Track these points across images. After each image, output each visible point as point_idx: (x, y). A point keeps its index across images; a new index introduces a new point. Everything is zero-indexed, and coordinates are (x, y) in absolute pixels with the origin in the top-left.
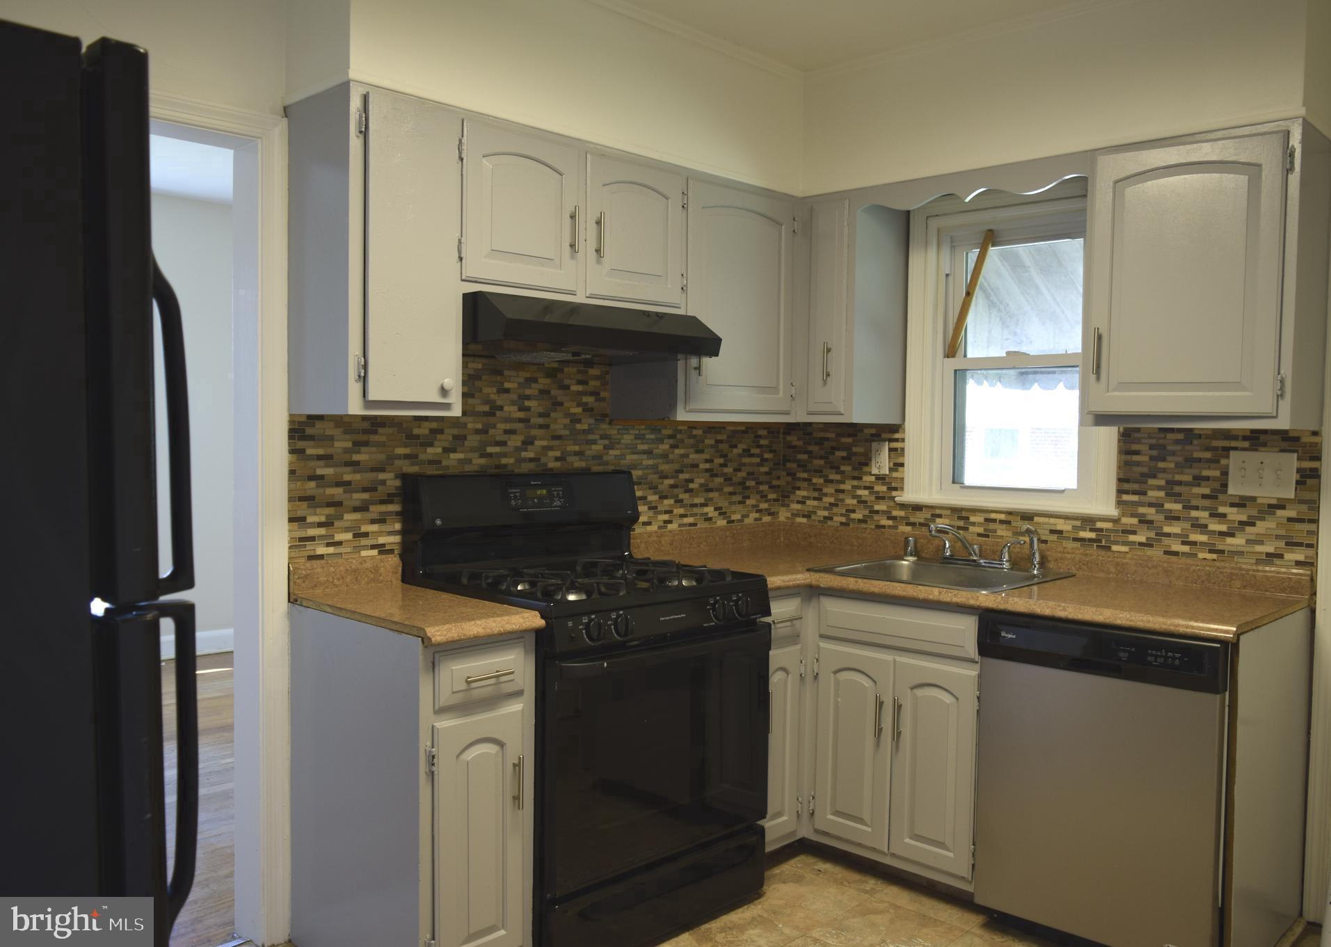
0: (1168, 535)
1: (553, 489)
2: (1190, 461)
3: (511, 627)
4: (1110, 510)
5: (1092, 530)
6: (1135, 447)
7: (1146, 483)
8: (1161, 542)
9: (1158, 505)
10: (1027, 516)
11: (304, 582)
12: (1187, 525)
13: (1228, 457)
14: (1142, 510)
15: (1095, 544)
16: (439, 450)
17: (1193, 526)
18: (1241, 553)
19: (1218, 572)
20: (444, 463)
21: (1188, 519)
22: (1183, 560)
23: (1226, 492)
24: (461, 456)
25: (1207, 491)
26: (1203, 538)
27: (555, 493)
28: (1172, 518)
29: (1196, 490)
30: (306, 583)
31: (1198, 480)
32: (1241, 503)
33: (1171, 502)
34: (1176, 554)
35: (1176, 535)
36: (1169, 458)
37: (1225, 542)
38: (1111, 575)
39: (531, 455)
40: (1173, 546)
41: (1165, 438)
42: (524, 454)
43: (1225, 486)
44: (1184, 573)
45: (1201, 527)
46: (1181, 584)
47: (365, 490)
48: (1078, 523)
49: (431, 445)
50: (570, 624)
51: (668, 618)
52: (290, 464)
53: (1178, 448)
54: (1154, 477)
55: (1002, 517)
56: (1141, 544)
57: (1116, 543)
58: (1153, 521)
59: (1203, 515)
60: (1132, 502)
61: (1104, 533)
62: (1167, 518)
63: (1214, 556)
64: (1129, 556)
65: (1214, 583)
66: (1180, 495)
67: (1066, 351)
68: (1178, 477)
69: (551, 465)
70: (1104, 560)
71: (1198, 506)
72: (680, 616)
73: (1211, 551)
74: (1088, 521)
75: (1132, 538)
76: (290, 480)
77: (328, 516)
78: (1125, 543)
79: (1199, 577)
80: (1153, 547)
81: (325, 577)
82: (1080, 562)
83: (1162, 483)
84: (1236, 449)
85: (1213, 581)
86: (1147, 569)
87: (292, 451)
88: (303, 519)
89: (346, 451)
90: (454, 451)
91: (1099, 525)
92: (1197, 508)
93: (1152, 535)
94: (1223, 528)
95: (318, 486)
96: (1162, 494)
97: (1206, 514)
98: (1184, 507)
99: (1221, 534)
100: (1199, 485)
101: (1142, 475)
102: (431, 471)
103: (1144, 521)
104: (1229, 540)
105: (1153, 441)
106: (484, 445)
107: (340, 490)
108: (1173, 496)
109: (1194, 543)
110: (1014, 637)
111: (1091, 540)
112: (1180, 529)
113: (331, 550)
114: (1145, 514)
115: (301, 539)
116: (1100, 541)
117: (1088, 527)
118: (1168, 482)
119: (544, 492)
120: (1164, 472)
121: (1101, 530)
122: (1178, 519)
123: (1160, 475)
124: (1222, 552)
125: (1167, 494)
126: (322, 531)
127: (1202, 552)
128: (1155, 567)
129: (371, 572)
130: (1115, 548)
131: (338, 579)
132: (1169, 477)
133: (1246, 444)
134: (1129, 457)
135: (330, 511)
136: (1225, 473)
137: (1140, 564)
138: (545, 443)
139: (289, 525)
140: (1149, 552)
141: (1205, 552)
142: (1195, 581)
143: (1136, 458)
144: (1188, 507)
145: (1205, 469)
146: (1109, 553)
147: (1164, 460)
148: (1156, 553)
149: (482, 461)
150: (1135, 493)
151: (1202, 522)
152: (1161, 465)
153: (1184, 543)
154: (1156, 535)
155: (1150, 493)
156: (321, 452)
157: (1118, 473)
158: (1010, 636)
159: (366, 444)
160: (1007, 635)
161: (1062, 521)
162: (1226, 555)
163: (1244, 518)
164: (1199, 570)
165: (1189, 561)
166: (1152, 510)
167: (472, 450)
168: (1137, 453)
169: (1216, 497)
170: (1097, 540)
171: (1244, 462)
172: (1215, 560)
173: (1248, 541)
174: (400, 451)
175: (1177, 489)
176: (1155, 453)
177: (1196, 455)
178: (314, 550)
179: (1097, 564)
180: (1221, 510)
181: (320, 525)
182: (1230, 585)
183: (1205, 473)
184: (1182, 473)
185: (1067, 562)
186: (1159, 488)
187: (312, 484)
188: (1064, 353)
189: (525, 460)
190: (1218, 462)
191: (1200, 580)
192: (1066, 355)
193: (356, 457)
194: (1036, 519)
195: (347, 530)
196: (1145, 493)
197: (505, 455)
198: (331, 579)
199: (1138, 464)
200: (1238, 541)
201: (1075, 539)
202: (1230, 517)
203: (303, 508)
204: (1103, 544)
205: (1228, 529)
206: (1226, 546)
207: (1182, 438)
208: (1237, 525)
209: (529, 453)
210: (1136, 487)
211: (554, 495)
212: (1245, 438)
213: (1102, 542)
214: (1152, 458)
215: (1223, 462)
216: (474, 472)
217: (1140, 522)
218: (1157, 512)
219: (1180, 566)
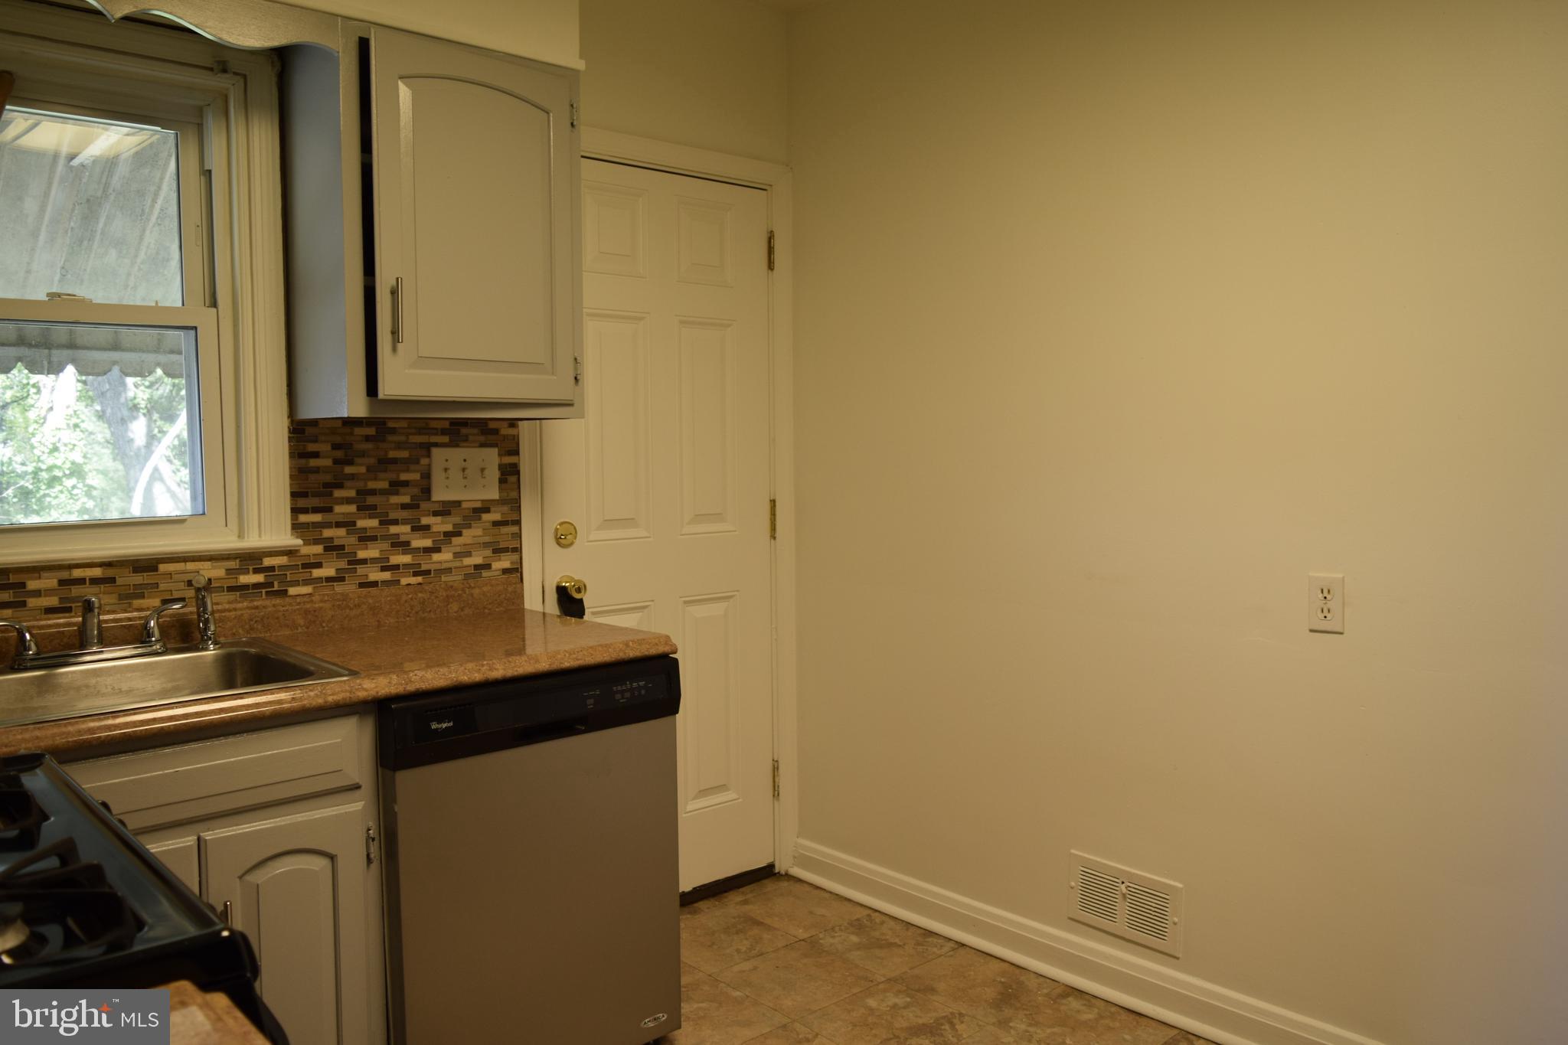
0: (364, 561)
2: (385, 463)
4: (286, 538)
5: (256, 571)
6: (312, 447)
7: (331, 494)
8: (356, 572)
9: (348, 524)
10: (146, 565)
12: (386, 546)
13: (429, 456)
14: (327, 533)
15: (264, 591)
17: (393, 545)
18: (449, 570)
19: (433, 598)
21: (385, 537)
22: (386, 591)
23: (429, 498)
25: (406, 499)
26: (406, 559)
28: (366, 538)
29: (395, 500)
31: (396, 486)
32: (446, 509)
33: (365, 518)
34: (374, 584)
35: (374, 560)
36: (358, 460)
37: (431, 559)
38: (300, 630)
40: (370, 575)
41: (352, 434)
43: (427, 491)
44: (394, 606)
45: (403, 546)
46: (392, 621)
48: (233, 564)
53: (369, 446)
54: (340, 486)
55: (97, 572)
56: (329, 579)
57: (296, 583)
58: (344, 546)
59: (402, 530)
60: (313, 523)
61: (276, 573)
62: (361, 539)
63: (419, 579)
64: (316, 598)
65: (430, 611)
66: (374, 507)
67: (157, 302)
68: (371, 485)
70: (287, 610)
71: (398, 520)
73: (415, 574)
74: (250, 559)
75: (317, 573)
78: (307, 582)
79: (412, 607)
80: (344, 581)
82: (252, 620)
83: (352, 493)
84: (436, 445)
85: (428, 610)
86: (348, 611)
91: (268, 562)
92: (395, 522)
93: (343, 564)
94: (427, 543)
96: (352, 508)
97: (407, 528)
98: (381, 523)
99: (428, 550)
100: (397, 493)
101: (326, 485)
103: (331, 547)
104: (436, 557)
105: (338, 439)
108: (366, 509)
109: (396, 567)
110: (451, 724)
111: (256, 586)
112: (377, 551)
114: (332, 538)
116: (271, 585)
117: (251, 568)
118: (359, 492)
120: (353, 479)
121: (272, 568)
122: (374, 538)
123: (348, 483)
124: (428, 572)
125: (359, 509)
127: (405, 577)
128: (358, 606)
130: (292, 591)
132: (360, 485)
133: (446, 439)
134: (303, 461)
136: (427, 476)
137: (339, 605)
140: (339, 588)
141: (409, 576)
142: (407, 614)
143: (313, 462)
144: (386, 522)
145: (404, 471)
146: (287, 599)
147: (350, 463)
148: (348, 588)
150: (316, 510)
151: (403, 538)
152: (348, 470)
153: (384, 569)
154: (349, 565)
155: (338, 509)
157: (291, 485)
158: (444, 725)
160: (440, 726)
161: (208, 564)
162: (432, 575)
163: (449, 528)
164: (411, 599)
165: (393, 590)
166: (342, 532)
168: (316, 455)
169: (417, 506)
170: (268, 584)
171: (447, 460)
172: (420, 584)
173: (457, 555)
175: (371, 500)
176: (339, 454)
177: (392, 454)
179: (278, 618)
180: (425, 521)
182: (447, 610)
183: (404, 477)
184: (376, 479)
185: (230, 624)
186: (348, 501)
188: (154, 305)
190: (417, 462)
191: (414, 612)
192: (157, 309)
194: (162, 567)
196: (330, 510)
199: (317, 470)
200: (444, 557)
201: (231, 589)
202: (435, 529)
204: (276, 587)
205: (433, 544)
206: (433, 565)
207: (374, 433)
208: (442, 538)
210: (314, 502)
212: (444, 432)
213: (274, 585)
214: (336, 462)
215: (424, 461)
217: (326, 549)
218: (348, 534)
219: (389, 599)
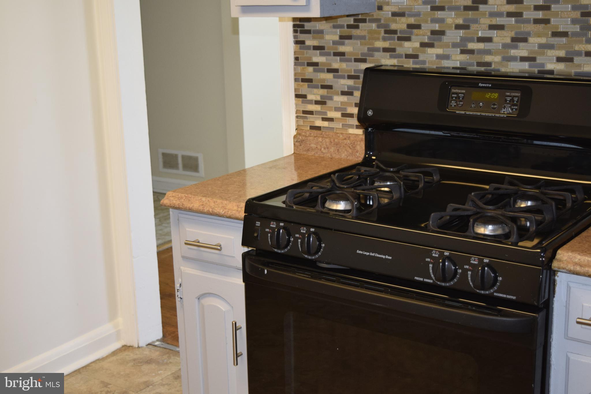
1: (508, 94)
3: (218, 211)
11: (301, 145)
16: (417, 45)
20: (421, 58)
24: (439, 51)
27: (509, 99)
30: (302, 146)
39: (524, 53)
42: (513, 52)
47: (350, 77)
49: (408, 39)
50: (258, 224)
51: (368, 254)
52: (295, 53)
69: (549, 67)
72: (384, 257)
76: (296, 64)
77: (322, 97)
81: (315, 144)
87: (297, 42)
88: (304, 96)
89: (335, 43)
90: (431, 45)
95: (315, 71)
102: (410, 64)
106: (465, 40)
107: (330, 76)
113: (326, 124)
115: (305, 112)
119: (495, 95)
126: (318, 108)
129: (349, 147)
131: (325, 148)
135: (324, 92)
138: (543, 40)
139: (295, 100)
149: (465, 57)
156: (316, 43)
159: (349, 37)
167: (455, 45)
174: (380, 44)
178: (314, 122)
181: (317, 103)
187: (311, 69)
189: (513, 59)
193: (341, 49)
195: (337, 109)
197: (488, 52)
198: (319, 147)
203: (304, 89)
209: (520, 51)
211: (506, 100)
216: (454, 68)
